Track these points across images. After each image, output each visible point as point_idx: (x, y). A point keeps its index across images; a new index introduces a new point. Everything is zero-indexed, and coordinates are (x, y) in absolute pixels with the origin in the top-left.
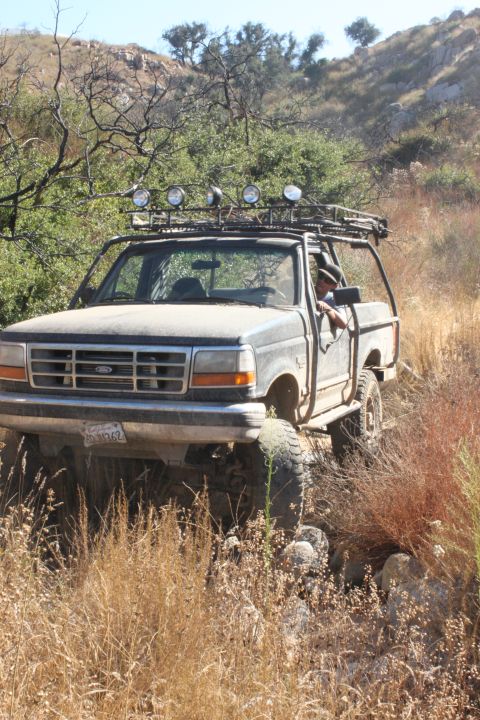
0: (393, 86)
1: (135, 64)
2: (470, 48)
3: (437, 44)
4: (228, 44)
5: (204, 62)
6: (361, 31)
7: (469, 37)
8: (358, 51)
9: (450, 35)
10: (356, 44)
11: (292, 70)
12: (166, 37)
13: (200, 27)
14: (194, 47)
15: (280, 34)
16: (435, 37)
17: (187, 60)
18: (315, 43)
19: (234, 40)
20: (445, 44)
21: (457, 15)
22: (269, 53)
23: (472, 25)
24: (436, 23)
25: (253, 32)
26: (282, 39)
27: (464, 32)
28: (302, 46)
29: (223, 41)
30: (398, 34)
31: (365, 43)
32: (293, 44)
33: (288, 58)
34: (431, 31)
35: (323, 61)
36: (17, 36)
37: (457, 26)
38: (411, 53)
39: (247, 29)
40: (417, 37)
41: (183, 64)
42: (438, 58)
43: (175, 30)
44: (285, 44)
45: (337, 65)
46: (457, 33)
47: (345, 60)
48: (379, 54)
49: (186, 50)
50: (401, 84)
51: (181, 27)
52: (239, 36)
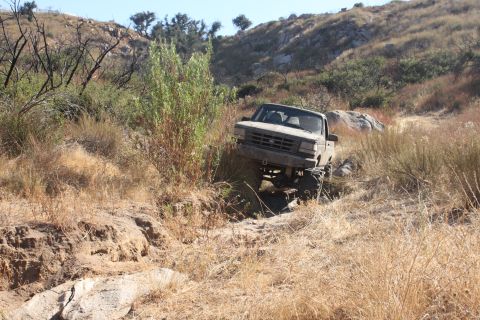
0: (257, 54)
1: (114, 34)
2: (298, 36)
3: (281, 31)
4: (167, 24)
5: (153, 34)
6: (241, 21)
7: (299, 30)
8: (239, 33)
9: (288, 28)
10: (238, 29)
11: (202, 41)
12: (132, 19)
13: (152, 14)
14: (148, 25)
15: (197, 20)
16: (280, 28)
17: (143, 32)
18: (216, 26)
19: (170, 22)
20: (286, 32)
21: (293, 17)
22: (190, 31)
23: (300, 23)
24: (282, 20)
25: (181, 19)
26: (198, 23)
27: (296, 27)
28: (209, 28)
29: (164, 23)
30: (261, 25)
31: (243, 29)
32: (203, 26)
33: (200, 34)
34: (279, 24)
35: (220, 37)
36: (45, 14)
37: (292, 23)
38: (268, 35)
39: (178, 17)
40: (271, 27)
41: (141, 34)
42: (282, 39)
43: (137, 15)
44: (199, 26)
45: (227, 39)
46: (292, 26)
47: (232, 37)
48: (251, 35)
49: (143, 26)
50: (261, 53)
51: (141, 14)
52: (173, 20)
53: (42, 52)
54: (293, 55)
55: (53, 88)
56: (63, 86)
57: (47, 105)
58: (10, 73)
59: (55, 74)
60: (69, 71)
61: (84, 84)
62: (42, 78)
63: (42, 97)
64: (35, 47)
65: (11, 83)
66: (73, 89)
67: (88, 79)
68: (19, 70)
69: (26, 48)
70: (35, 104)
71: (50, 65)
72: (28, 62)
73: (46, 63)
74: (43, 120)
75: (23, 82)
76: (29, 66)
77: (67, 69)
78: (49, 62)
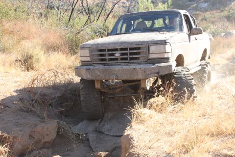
53: (85, 5)
54: (208, 3)
55: (90, 22)
56: (95, 21)
57: (88, 30)
58: (71, 16)
59: (91, 16)
60: (98, 14)
61: (105, 20)
62: (85, 18)
63: (86, 27)
64: (82, 3)
65: (71, 21)
66: (100, 23)
67: (107, 17)
68: (75, 14)
69: (78, 3)
70: (83, 30)
71: (89, 12)
72: (79, 10)
73: (87, 11)
74: (87, 37)
75: (77, 20)
76: (79, 12)
77: (97, 13)
78: (89, 10)
